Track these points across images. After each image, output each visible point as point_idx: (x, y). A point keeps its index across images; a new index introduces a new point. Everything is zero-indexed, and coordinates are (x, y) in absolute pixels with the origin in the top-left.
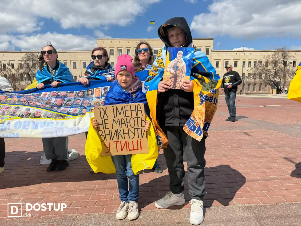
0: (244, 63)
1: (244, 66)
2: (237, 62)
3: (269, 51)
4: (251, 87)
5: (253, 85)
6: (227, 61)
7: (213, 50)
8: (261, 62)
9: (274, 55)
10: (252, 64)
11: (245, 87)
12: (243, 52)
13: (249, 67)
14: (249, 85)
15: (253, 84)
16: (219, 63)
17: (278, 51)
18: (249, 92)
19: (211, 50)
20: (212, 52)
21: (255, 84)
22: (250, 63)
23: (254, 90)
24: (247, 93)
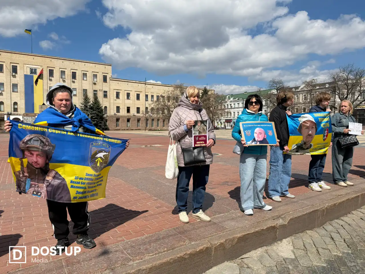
0: (147, 96)
1: (147, 100)
2: (139, 94)
3: (170, 86)
4: (155, 123)
5: (157, 121)
6: (129, 92)
7: (111, 78)
8: (163, 97)
9: (173, 91)
10: (155, 99)
11: (149, 122)
12: (145, 84)
13: (152, 101)
14: (153, 120)
15: (157, 119)
16: (119, 94)
17: (177, 87)
18: (153, 128)
19: (110, 78)
20: (110, 80)
21: (158, 120)
22: (152, 96)
23: (158, 126)
24: (151, 129)
